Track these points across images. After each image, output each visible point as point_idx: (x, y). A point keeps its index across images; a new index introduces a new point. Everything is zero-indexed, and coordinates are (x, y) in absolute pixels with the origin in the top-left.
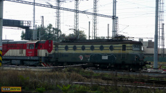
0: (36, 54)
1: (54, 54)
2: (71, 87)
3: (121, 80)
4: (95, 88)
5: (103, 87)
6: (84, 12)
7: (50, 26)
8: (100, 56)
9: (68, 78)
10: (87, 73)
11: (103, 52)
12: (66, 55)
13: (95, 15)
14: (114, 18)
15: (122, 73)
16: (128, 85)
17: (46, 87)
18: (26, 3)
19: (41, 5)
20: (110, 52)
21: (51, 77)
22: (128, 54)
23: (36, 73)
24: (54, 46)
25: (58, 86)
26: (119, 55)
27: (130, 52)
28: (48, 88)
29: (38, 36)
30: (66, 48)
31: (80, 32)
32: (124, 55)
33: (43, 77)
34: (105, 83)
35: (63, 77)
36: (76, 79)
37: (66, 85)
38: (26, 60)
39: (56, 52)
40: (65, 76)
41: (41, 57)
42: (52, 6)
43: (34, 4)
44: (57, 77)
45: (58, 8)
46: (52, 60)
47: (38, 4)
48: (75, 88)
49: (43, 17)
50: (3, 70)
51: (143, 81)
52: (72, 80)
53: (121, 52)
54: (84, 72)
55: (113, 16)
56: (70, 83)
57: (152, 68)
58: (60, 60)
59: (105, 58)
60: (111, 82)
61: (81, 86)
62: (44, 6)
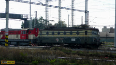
0: (27, 37)
1: (39, 37)
2: (56, 61)
3: (91, 55)
4: (73, 61)
5: (79, 61)
6: (65, 8)
7: (41, 18)
8: (70, 38)
9: (54, 54)
10: (67, 51)
11: (72, 36)
12: (47, 38)
13: (73, 10)
14: (86, 12)
15: (92, 51)
16: (97, 59)
17: (39, 61)
18: (24, 2)
19: (35, 4)
20: (76, 36)
21: (42, 53)
22: (88, 37)
23: (32, 51)
24: (39, 32)
25: (47, 60)
26: (83, 38)
27: (90, 36)
28: (40, 62)
29: (33, 25)
30: (47, 33)
31: (63, 22)
32: (86, 38)
33: (37, 54)
34: (80, 58)
35: (50, 54)
36: (59, 55)
37: (53, 59)
38: (21, 42)
39: (41, 36)
40: (52, 53)
41: (30, 40)
42: (42, 4)
43: (30, 3)
44: (46, 54)
45: (47, 5)
46: (38, 42)
47: (33, 3)
48: (59, 61)
49: (36, 12)
50: (9, 49)
51: (107, 56)
52: (57, 56)
53: (84, 36)
54: (65, 50)
55: (85, 11)
56: (55, 58)
57: (113, 47)
58: (44, 41)
59: (73, 40)
60: (84, 57)
61: (64, 60)
62: (37, 4)
